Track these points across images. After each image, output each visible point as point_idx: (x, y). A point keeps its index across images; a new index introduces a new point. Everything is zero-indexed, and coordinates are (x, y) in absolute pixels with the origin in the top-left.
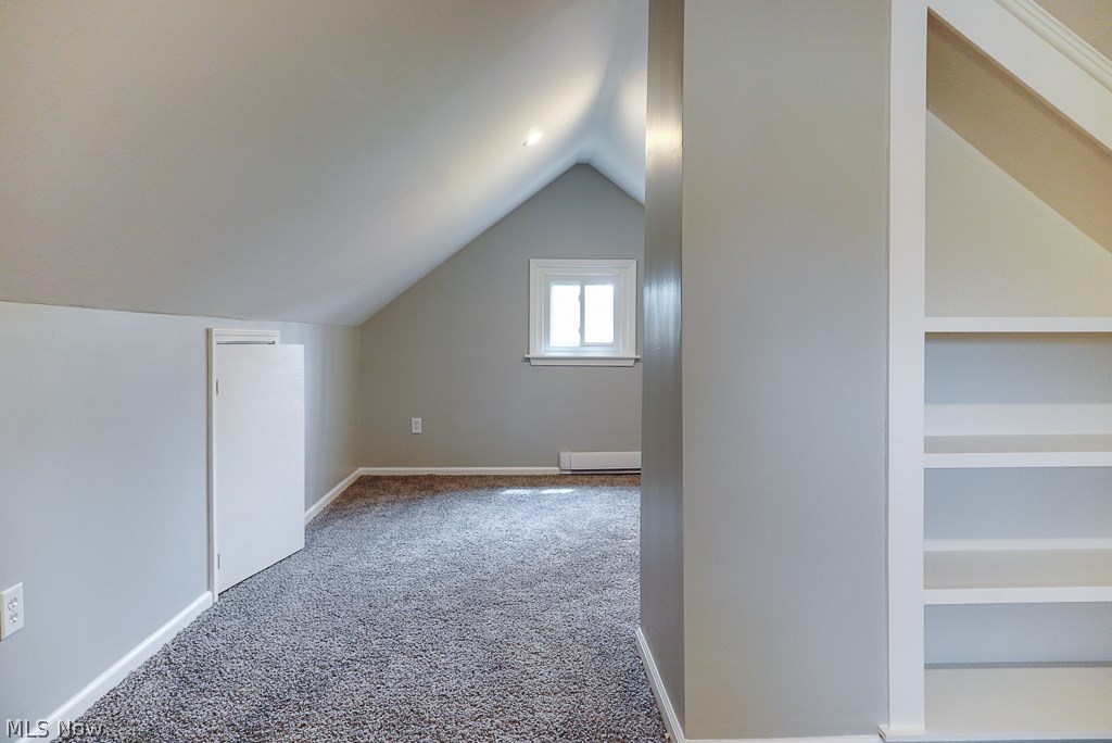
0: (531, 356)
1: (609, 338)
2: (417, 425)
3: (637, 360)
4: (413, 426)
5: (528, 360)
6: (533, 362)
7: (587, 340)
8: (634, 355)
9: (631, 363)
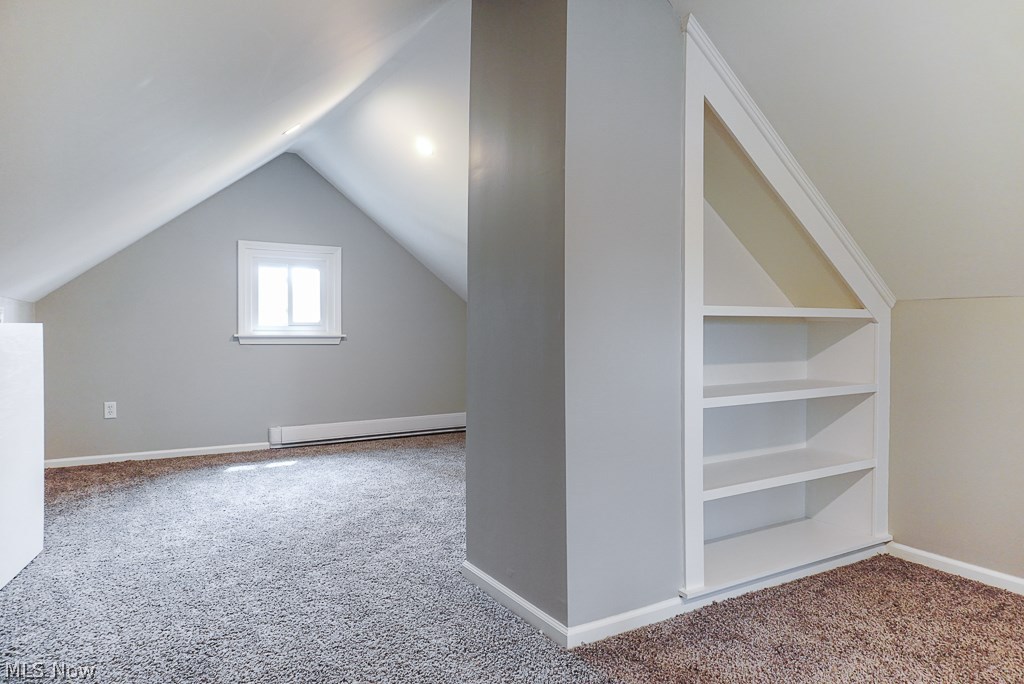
0: (238, 335)
1: (316, 318)
2: (111, 409)
3: (342, 338)
4: (106, 411)
5: (237, 339)
6: (242, 342)
7: (296, 320)
8: (340, 334)
9: (337, 341)
